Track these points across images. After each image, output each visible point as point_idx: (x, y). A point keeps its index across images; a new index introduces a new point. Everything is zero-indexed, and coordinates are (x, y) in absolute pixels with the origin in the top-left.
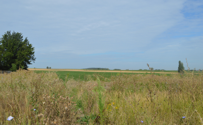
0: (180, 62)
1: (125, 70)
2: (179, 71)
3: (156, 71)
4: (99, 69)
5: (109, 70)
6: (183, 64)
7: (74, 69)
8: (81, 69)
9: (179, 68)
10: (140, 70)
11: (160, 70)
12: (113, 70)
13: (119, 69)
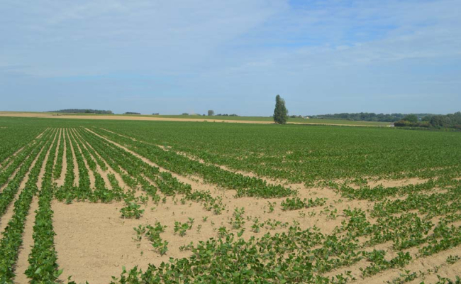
0: (278, 98)
1: (150, 114)
2: (276, 118)
3: (219, 116)
4: (88, 112)
5: (113, 114)
6: (283, 103)
7: (25, 112)
8: (43, 113)
9: (275, 111)
10: (183, 114)
11: (227, 115)
12: (123, 115)
13: (136, 113)
